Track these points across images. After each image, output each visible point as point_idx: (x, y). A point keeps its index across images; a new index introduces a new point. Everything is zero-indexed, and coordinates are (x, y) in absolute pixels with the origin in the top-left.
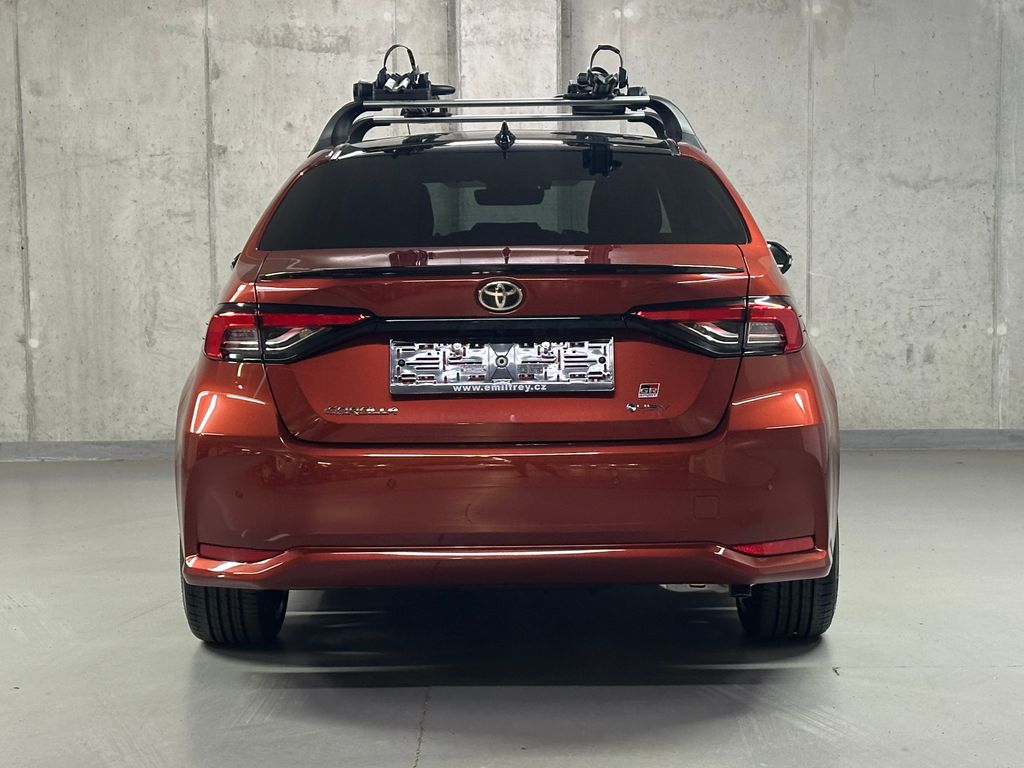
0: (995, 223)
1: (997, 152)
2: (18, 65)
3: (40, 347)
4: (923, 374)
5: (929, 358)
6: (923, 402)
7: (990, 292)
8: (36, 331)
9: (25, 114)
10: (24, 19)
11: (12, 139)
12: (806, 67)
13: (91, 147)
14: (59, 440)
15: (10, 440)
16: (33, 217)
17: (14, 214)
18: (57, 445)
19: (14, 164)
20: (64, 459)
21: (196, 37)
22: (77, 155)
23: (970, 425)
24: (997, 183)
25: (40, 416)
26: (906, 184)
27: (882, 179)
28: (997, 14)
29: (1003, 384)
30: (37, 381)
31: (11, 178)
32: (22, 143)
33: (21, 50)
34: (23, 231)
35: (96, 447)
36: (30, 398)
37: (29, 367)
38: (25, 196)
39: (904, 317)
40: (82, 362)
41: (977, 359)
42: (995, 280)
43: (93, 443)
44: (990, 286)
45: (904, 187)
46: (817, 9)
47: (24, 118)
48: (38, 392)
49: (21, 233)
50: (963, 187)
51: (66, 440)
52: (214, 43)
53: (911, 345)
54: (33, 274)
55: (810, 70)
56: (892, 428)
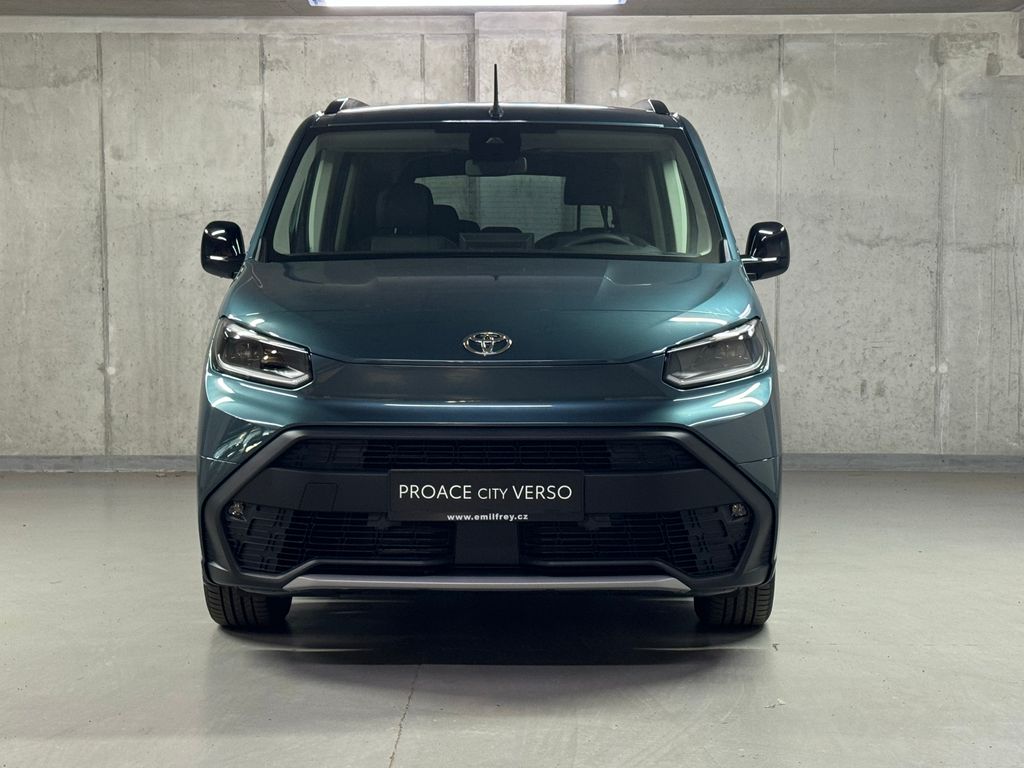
0: (938, 277)
1: (940, 216)
2: (102, 134)
3: (117, 374)
4: (874, 405)
5: (880, 392)
6: (874, 430)
7: (932, 336)
8: (114, 360)
9: (108, 173)
10: (108, 94)
11: (96, 196)
12: (775, 140)
13: (163, 204)
14: (131, 454)
15: (90, 454)
16: (113, 263)
17: (97, 260)
18: (130, 458)
19: (97, 217)
20: (134, 470)
21: (253, 110)
22: (151, 210)
23: (915, 451)
24: (940, 242)
25: (115, 432)
26: (861, 242)
27: (840, 237)
28: (940, 98)
29: (945, 415)
30: (114, 404)
31: (95, 229)
32: (104, 200)
33: (104, 120)
34: (104, 275)
35: (163, 461)
36: (108, 418)
37: (107, 391)
38: (106, 245)
39: (859, 357)
40: (152, 388)
41: (922, 394)
42: (938, 326)
43: (160, 457)
44: (934, 330)
45: (859, 245)
46: (785, 92)
47: (107, 178)
48: (114, 412)
49: (102, 276)
50: (910, 245)
51: (138, 453)
52: (268, 116)
53: (865, 381)
54: (112, 310)
55: (779, 143)
56: (849, 452)
